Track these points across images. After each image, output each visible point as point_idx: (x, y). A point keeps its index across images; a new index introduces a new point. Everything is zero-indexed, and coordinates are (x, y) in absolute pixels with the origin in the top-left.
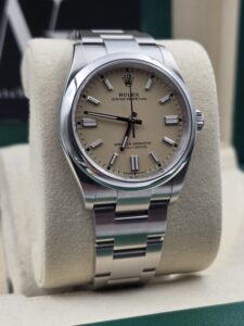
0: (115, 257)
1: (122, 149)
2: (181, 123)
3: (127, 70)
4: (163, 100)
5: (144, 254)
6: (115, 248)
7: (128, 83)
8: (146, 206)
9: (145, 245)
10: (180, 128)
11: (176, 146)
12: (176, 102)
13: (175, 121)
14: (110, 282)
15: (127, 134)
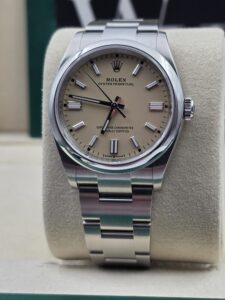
0: (103, 236)
1: (103, 132)
2: (167, 110)
3: (117, 56)
4: (149, 86)
5: (132, 237)
6: (102, 228)
7: (117, 68)
8: (129, 190)
9: (131, 228)
10: (166, 115)
11: (159, 132)
12: (164, 88)
13: (160, 108)
14: (108, 260)
15: (109, 118)
